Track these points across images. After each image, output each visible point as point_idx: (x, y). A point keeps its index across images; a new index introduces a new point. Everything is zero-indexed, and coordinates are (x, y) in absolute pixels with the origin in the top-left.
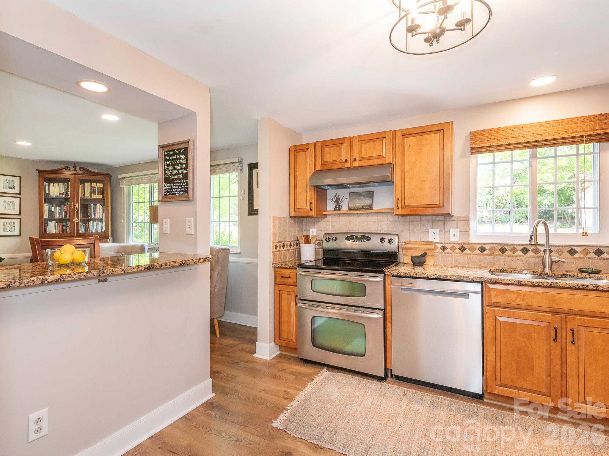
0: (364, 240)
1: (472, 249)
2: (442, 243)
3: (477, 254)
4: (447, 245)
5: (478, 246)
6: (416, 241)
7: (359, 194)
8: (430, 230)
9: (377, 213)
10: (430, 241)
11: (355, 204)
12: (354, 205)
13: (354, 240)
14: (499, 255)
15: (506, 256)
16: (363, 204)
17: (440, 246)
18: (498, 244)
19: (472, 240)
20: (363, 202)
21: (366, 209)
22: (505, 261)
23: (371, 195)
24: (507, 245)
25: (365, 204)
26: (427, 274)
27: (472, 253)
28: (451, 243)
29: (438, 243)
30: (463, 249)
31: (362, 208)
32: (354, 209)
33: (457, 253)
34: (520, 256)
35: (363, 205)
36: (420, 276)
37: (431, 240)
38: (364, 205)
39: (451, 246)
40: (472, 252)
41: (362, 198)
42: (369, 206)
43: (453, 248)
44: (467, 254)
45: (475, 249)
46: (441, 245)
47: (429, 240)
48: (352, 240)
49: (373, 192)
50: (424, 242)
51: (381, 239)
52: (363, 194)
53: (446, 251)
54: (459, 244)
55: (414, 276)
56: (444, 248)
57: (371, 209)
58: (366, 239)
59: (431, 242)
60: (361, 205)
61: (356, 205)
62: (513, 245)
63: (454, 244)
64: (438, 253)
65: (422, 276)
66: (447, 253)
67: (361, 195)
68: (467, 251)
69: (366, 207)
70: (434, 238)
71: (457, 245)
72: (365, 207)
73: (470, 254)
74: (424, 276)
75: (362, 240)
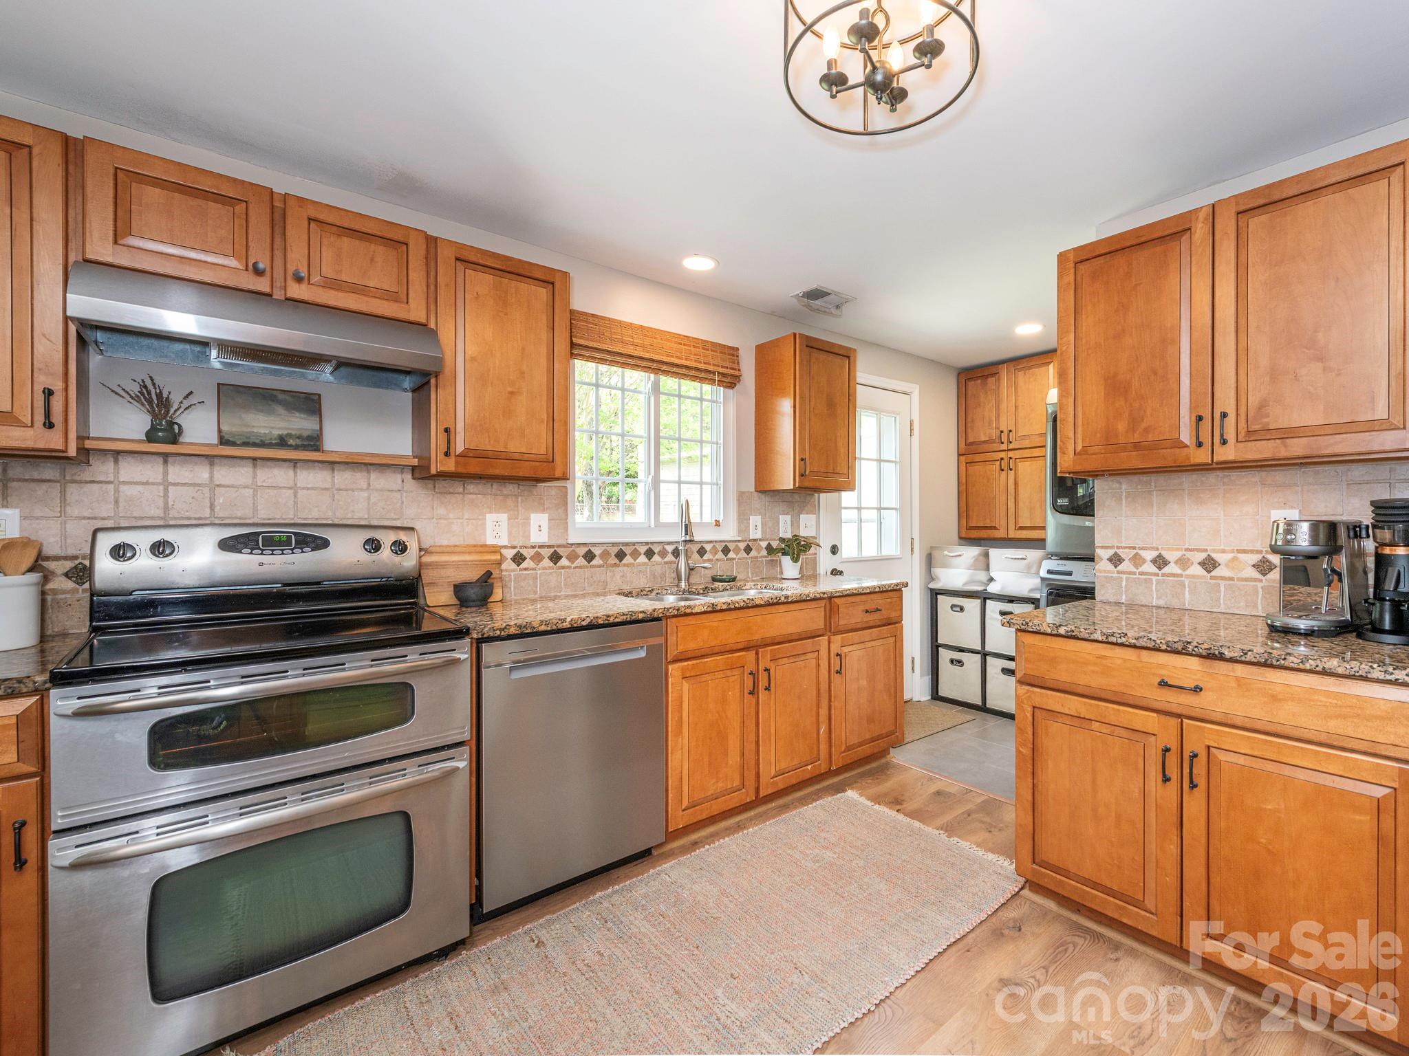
0: (302, 548)
1: (572, 557)
2: (514, 547)
3: (580, 567)
4: (524, 552)
5: (582, 551)
6: (456, 546)
7: (265, 398)
8: (488, 515)
9: (332, 465)
10: (488, 543)
11: (247, 426)
12: (249, 430)
13: (259, 549)
14: (615, 565)
15: (625, 565)
16: (286, 429)
17: (510, 553)
18: (614, 544)
19: (573, 539)
20: (283, 424)
21: (296, 448)
22: (623, 576)
23: (311, 404)
24: (627, 544)
25: (293, 433)
26: (569, 619)
27: (573, 566)
28: (533, 547)
29: (505, 547)
30: (555, 558)
31: (282, 442)
32: (245, 444)
33: (544, 568)
34: (644, 564)
35: (285, 432)
36: (554, 627)
37: (490, 541)
38: (289, 435)
39: (532, 551)
40: (573, 563)
41: (280, 410)
42: (309, 438)
43: (537, 558)
44: (563, 567)
45: (577, 557)
46: (513, 552)
47: (486, 541)
48: (252, 549)
49: (319, 395)
50: (475, 546)
51: (367, 542)
52: (281, 396)
53: (524, 565)
54: (549, 547)
55: (543, 628)
56: (519, 559)
57: (317, 448)
58: (313, 545)
59: (493, 546)
60: (276, 432)
61: (255, 430)
62: (634, 544)
63: (540, 547)
64: (506, 570)
65: (560, 626)
66: (526, 569)
67: (273, 401)
68: (564, 562)
69: (299, 442)
70: (498, 535)
71: (546, 549)
72: (291, 442)
73: (569, 567)
74: (564, 624)
75: (295, 548)
